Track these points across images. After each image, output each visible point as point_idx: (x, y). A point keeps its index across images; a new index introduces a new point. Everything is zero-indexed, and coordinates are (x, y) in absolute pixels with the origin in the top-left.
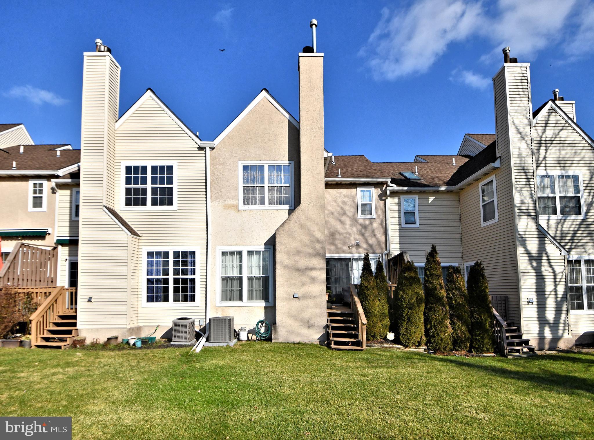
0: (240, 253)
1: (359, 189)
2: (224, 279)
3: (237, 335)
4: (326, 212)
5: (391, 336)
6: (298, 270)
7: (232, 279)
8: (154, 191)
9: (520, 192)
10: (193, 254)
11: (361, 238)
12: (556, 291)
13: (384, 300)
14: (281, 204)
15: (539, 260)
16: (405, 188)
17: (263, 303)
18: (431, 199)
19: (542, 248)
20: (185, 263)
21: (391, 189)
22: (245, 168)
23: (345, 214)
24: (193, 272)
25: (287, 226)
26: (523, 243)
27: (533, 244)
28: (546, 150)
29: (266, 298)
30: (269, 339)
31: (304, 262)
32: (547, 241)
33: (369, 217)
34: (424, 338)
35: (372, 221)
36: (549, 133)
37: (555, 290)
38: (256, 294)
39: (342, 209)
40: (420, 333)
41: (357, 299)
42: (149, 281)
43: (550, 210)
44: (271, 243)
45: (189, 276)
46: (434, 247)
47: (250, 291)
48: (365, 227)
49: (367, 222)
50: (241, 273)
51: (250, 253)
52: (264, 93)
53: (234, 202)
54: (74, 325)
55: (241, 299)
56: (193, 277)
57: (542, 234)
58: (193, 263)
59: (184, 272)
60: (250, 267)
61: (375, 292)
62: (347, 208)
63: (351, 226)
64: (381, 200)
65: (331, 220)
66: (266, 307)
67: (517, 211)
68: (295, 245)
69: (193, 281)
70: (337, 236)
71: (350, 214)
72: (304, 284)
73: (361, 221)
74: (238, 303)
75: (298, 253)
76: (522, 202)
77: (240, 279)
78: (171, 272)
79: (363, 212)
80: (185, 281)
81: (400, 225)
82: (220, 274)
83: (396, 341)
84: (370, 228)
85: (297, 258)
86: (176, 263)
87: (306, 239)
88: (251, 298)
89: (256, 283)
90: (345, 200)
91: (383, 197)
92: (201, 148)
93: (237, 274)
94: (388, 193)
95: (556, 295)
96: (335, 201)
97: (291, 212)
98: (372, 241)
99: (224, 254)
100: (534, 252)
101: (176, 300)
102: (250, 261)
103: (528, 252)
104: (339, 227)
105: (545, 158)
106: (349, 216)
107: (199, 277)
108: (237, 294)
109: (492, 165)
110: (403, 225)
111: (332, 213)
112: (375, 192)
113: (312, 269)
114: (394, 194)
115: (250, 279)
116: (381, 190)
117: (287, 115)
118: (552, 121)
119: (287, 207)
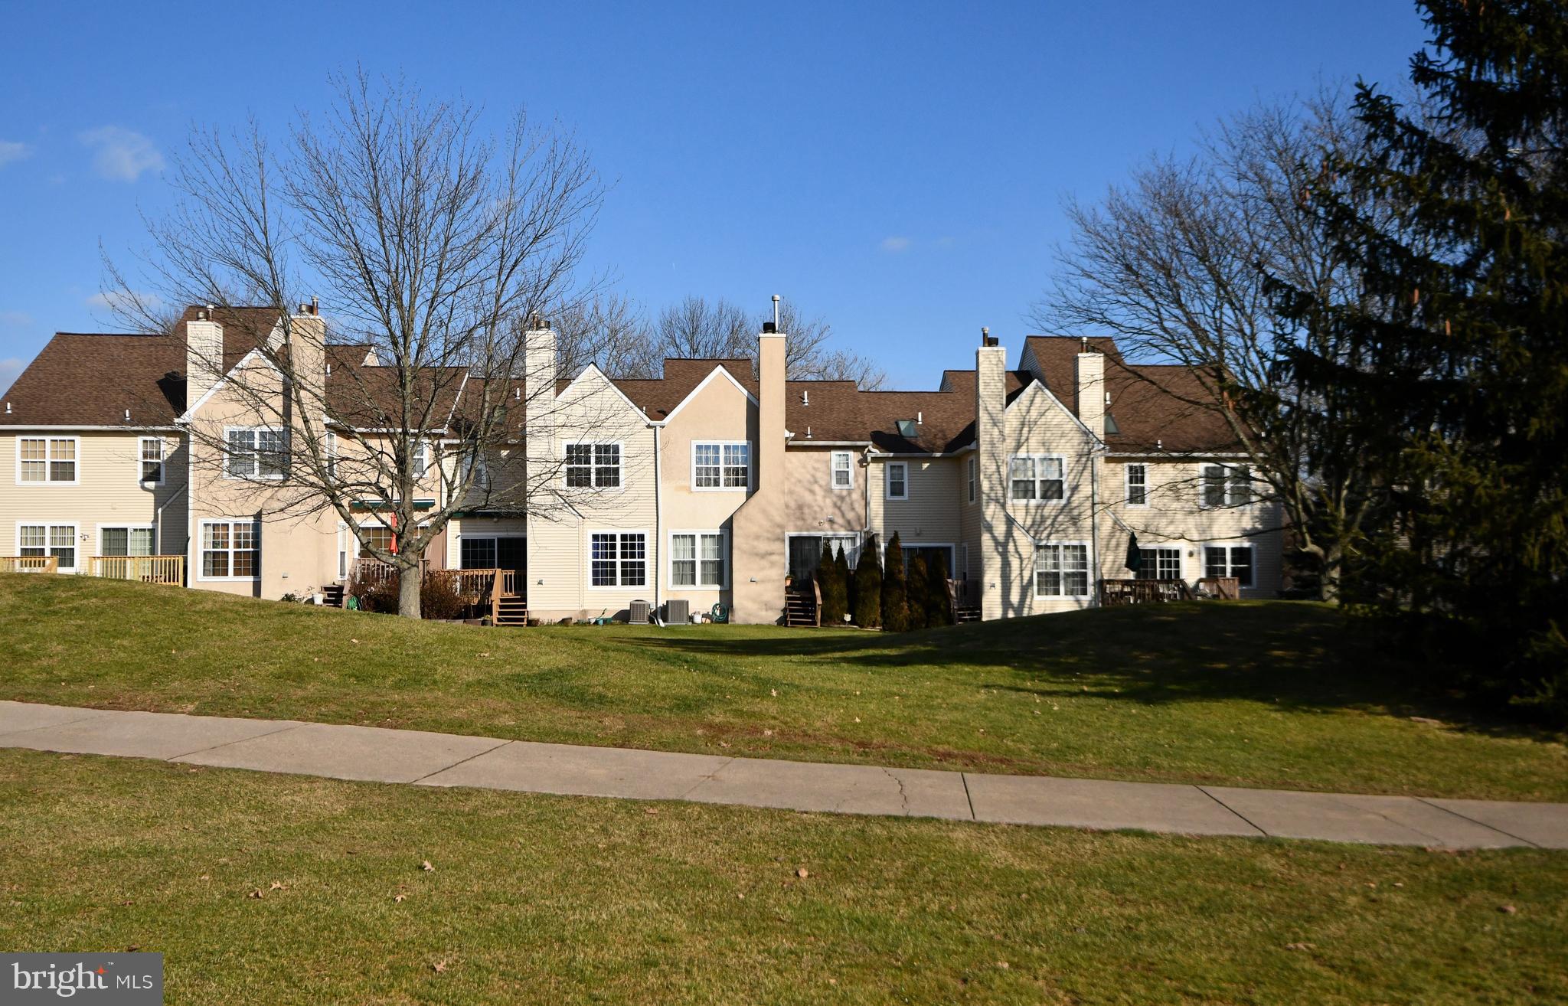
0: (693, 537)
1: (834, 453)
2: (674, 563)
3: (691, 618)
4: (793, 480)
5: (848, 618)
6: (757, 554)
7: (684, 563)
8: (599, 471)
9: (989, 478)
10: (642, 537)
11: (837, 512)
12: (1022, 577)
13: (843, 584)
14: (737, 485)
15: (1005, 545)
16: (891, 455)
17: (717, 587)
18: (925, 466)
19: (1009, 534)
20: (633, 546)
21: (873, 455)
22: (699, 447)
23: (816, 482)
24: (642, 555)
25: (744, 510)
26: (990, 529)
27: (1000, 529)
28: (1029, 431)
29: (720, 582)
30: (726, 621)
31: (763, 546)
32: (1014, 528)
33: (846, 487)
34: (879, 619)
35: (850, 492)
36: (1034, 414)
37: (1021, 575)
38: (710, 578)
39: (813, 476)
40: (876, 614)
41: (815, 583)
42: (595, 565)
43: (1030, 494)
44: (728, 526)
45: (637, 560)
46: (896, 534)
47: (704, 575)
48: (842, 498)
49: (845, 493)
50: (693, 556)
51: (704, 537)
52: (720, 368)
53: (687, 484)
54: (525, 607)
55: (693, 582)
56: (641, 560)
57: (1010, 522)
58: (642, 546)
59: (633, 555)
60: (703, 550)
61: (835, 576)
62: (819, 475)
63: (825, 497)
64: (861, 466)
65: (799, 489)
66: (721, 592)
67: (984, 497)
68: (754, 529)
69: (642, 564)
70: (806, 511)
71: (823, 483)
72: (763, 569)
73: (836, 492)
74: (691, 587)
75: (757, 537)
76: (991, 489)
77: (693, 563)
78: (618, 554)
79: (839, 482)
80: (633, 564)
81: (885, 497)
82: (671, 558)
83: (852, 622)
84: (847, 499)
85: (756, 543)
86: (624, 546)
87: (766, 524)
88: (704, 581)
89: (710, 567)
90: (817, 465)
91: (863, 462)
92: (649, 426)
93: (689, 558)
94: (869, 459)
95: (1022, 580)
96: (804, 467)
97: (750, 495)
98: (850, 515)
99: (675, 537)
100: (1001, 538)
101: (624, 583)
102: (703, 543)
103: (994, 538)
104: (808, 497)
105: (1027, 439)
106: (821, 486)
107: (649, 561)
108: (689, 578)
109: (968, 447)
110: (889, 497)
111: (800, 481)
112: (854, 457)
113: (772, 554)
114: (875, 460)
115: (703, 562)
116: (862, 454)
117: (745, 392)
118: (1038, 400)
119: (744, 489)
